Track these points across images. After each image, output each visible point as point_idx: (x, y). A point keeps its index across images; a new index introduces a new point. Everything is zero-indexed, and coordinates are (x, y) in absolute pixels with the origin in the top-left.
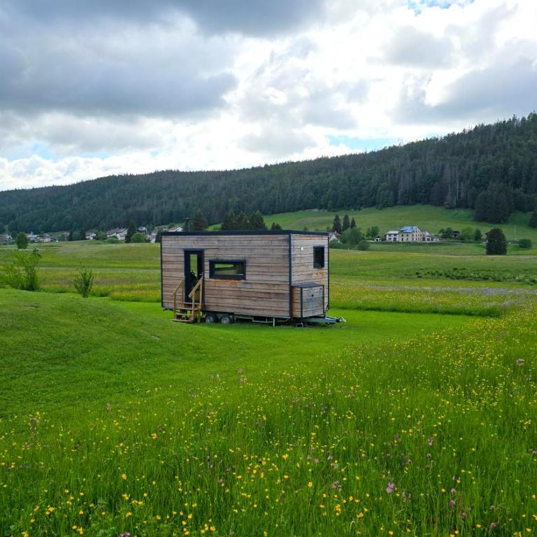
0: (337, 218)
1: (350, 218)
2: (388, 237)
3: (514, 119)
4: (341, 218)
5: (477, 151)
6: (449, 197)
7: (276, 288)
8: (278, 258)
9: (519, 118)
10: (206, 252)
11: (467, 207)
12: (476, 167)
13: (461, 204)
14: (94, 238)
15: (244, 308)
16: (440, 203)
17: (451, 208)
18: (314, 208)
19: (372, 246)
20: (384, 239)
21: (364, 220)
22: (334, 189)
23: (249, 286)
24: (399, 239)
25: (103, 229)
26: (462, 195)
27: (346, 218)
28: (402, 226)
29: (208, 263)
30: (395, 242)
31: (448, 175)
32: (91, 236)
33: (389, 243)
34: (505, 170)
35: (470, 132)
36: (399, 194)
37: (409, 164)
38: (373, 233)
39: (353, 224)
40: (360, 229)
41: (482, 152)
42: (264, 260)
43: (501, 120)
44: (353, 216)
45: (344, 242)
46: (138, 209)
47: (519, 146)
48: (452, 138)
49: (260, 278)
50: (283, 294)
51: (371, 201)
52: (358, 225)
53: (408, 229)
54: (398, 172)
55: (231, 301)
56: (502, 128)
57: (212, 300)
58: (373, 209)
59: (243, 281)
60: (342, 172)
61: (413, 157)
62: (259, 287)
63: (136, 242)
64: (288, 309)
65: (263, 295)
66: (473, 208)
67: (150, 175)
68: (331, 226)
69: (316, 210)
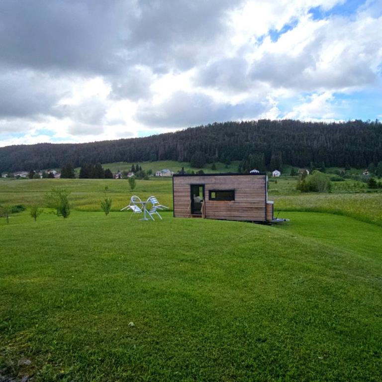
0: (133, 166)
1: (139, 166)
2: (156, 174)
3: (202, 126)
4: (135, 166)
5: (190, 138)
6: (180, 157)
7: (256, 204)
8: (257, 188)
9: (204, 126)
10: (206, 186)
11: (187, 161)
12: (190, 145)
13: (185, 160)
14: (7, 176)
15: (234, 217)
16: (176, 160)
17: (181, 162)
18: (121, 161)
19: (150, 178)
20: (155, 175)
21: (146, 167)
22: (130, 153)
23: (237, 204)
24: (161, 175)
25: (10, 172)
26: (185, 156)
27: (137, 166)
28: (162, 170)
29: (208, 192)
30: (160, 177)
31: (179, 147)
32: (5, 176)
33: (157, 177)
34: (201, 146)
35: (186, 130)
36: (159, 156)
37: (162, 143)
38: (150, 173)
39: (141, 169)
40: (144, 171)
41: (192, 139)
42: (247, 190)
43: (198, 126)
44: (140, 165)
45: (138, 176)
46: (30, 162)
47: (206, 137)
48: (178, 133)
49: (245, 199)
50: (261, 208)
51: (147, 158)
52: (143, 169)
53: (164, 170)
54: (158, 146)
55: (225, 213)
56: (198, 129)
57: (211, 213)
58: (148, 162)
59: (233, 201)
60: (133, 145)
61: (164, 140)
62: (244, 204)
63: (36, 178)
64: (264, 216)
65: (247, 209)
66: (190, 162)
67: (36, 145)
68: (131, 169)
69: (122, 162)
